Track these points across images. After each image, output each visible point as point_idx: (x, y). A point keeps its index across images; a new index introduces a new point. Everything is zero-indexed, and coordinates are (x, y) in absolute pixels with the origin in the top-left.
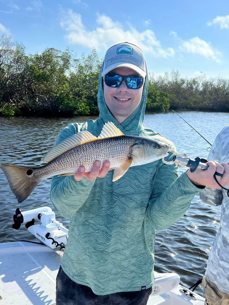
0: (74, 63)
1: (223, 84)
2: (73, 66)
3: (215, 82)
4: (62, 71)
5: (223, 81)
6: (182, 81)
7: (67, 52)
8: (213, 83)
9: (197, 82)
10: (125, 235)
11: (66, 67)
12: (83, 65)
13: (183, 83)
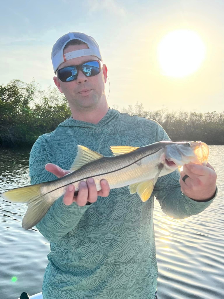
0: (40, 94)
1: (185, 116)
2: (38, 98)
3: (177, 114)
4: (26, 102)
5: (185, 113)
6: (145, 113)
7: (32, 84)
8: (175, 116)
9: (160, 115)
10: (136, 237)
11: (30, 99)
12: (48, 96)
13: (147, 115)
